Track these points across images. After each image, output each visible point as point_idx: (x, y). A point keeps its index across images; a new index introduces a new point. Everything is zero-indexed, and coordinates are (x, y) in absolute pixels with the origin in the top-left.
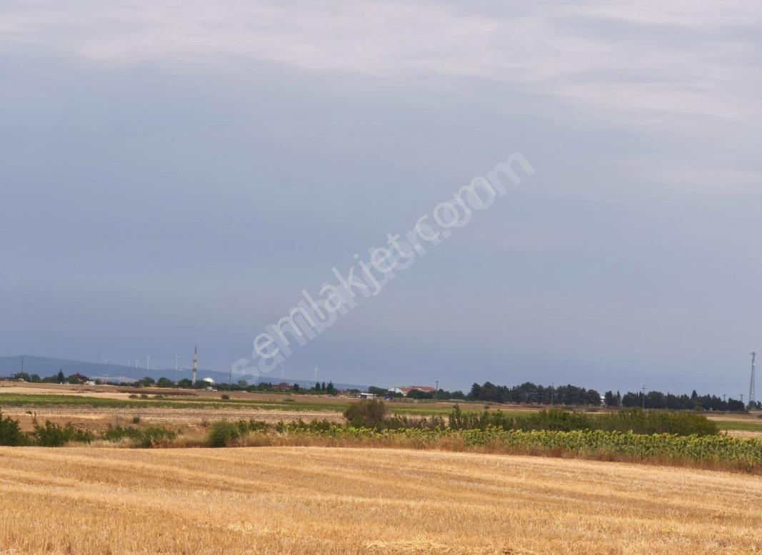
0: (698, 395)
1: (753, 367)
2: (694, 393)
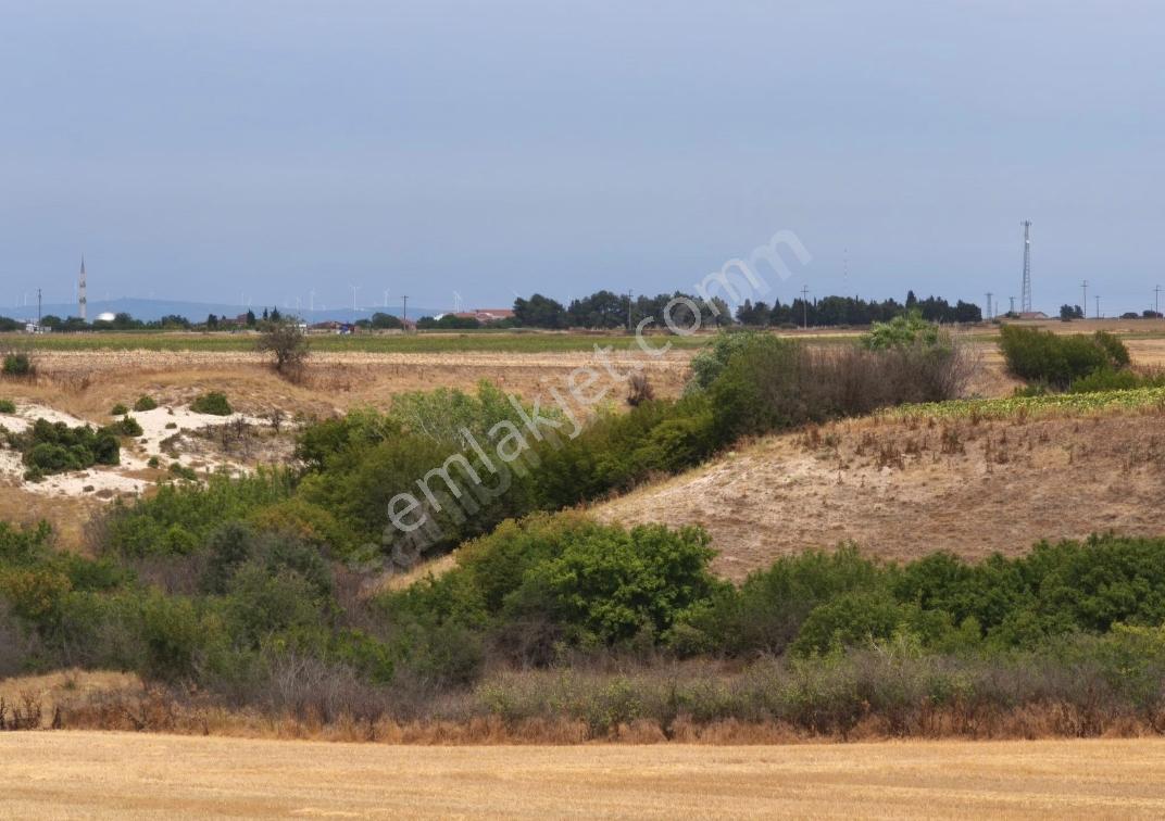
0: (918, 300)
1: (1027, 246)
2: (911, 296)
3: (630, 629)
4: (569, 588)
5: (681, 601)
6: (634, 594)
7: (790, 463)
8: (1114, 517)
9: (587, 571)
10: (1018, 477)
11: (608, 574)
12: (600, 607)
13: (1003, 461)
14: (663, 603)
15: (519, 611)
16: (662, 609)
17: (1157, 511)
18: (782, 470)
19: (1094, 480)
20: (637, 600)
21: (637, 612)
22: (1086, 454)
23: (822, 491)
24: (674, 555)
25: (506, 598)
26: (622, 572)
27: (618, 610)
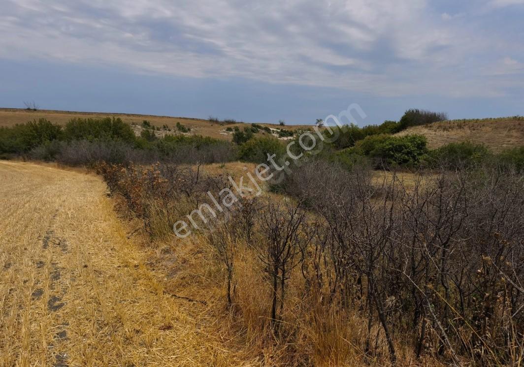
3: (405, 161)
4: (389, 149)
5: (420, 154)
6: (408, 151)
7: (423, 131)
8: (509, 141)
9: (395, 145)
10: (479, 133)
11: (400, 146)
12: (398, 155)
13: (474, 130)
14: (416, 154)
15: (374, 155)
16: (415, 156)
17: (522, 140)
18: (421, 132)
19: (500, 133)
20: (408, 153)
21: (408, 156)
22: (496, 128)
23: (431, 136)
24: (419, 142)
25: (371, 152)
26: (404, 146)
27: (403, 155)
